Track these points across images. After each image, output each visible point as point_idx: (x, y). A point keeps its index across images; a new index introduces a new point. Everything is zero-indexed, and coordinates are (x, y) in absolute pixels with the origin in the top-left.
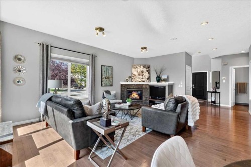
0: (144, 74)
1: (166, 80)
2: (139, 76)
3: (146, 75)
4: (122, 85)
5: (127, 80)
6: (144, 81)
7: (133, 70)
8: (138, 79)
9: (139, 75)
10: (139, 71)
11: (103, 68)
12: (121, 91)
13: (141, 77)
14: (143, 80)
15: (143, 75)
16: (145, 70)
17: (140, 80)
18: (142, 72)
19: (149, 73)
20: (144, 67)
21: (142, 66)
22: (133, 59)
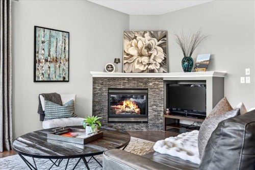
0: (154, 53)
1: (206, 66)
2: (141, 59)
3: (159, 54)
4: (95, 80)
5: (110, 68)
6: (152, 71)
7: (127, 42)
8: (137, 66)
9: (141, 55)
10: (140, 45)
11: (40, 32)
12: (94, 95)
13: (145, 60)
14: (151, 67)
15: (150, 56)
16: (154, 42)
17: (142, 68)
18: (149, 48)
19: (165, 51)
20: (152, 35)
21: (147, 35)
22: (128, 16)
